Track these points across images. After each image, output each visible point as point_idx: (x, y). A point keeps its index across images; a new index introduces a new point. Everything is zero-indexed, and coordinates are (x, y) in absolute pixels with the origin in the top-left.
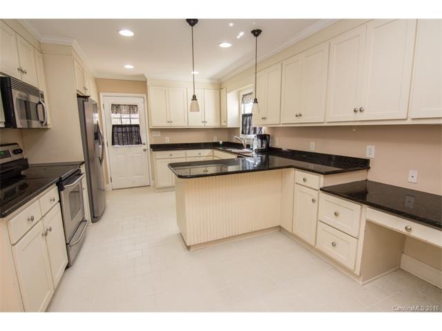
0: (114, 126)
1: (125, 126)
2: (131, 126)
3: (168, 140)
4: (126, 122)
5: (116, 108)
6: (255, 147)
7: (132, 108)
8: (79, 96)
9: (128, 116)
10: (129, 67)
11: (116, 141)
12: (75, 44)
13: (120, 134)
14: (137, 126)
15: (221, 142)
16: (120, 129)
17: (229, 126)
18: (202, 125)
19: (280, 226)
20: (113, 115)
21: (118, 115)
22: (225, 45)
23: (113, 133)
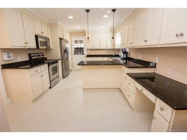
0: (75, 48)
1: (79, 48)
2: (81, 48)
3: (93, 53)
4: (79, 47)
5: (76, 42)
6: (122, 57)
7: (81, 42)
8: (60, 39)
9: (80, 44)
10: (78, 27)
11: (76, 53)
12: (59, 22)
13: (77, 51)
14: (83, 48)
15: (114, 55)
16: (77, 49)
17: (116, 48)
18: (106, 48)
19: (119, 88)
20: (75, 44)
21: (77, 44)
22: (106, 16)
23: (75, 50)
